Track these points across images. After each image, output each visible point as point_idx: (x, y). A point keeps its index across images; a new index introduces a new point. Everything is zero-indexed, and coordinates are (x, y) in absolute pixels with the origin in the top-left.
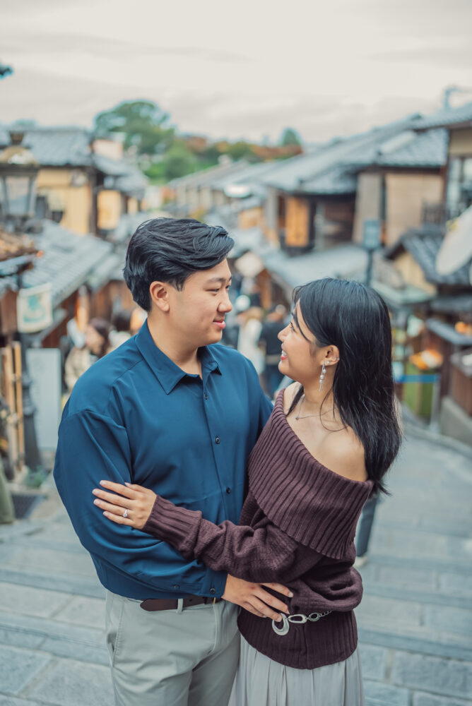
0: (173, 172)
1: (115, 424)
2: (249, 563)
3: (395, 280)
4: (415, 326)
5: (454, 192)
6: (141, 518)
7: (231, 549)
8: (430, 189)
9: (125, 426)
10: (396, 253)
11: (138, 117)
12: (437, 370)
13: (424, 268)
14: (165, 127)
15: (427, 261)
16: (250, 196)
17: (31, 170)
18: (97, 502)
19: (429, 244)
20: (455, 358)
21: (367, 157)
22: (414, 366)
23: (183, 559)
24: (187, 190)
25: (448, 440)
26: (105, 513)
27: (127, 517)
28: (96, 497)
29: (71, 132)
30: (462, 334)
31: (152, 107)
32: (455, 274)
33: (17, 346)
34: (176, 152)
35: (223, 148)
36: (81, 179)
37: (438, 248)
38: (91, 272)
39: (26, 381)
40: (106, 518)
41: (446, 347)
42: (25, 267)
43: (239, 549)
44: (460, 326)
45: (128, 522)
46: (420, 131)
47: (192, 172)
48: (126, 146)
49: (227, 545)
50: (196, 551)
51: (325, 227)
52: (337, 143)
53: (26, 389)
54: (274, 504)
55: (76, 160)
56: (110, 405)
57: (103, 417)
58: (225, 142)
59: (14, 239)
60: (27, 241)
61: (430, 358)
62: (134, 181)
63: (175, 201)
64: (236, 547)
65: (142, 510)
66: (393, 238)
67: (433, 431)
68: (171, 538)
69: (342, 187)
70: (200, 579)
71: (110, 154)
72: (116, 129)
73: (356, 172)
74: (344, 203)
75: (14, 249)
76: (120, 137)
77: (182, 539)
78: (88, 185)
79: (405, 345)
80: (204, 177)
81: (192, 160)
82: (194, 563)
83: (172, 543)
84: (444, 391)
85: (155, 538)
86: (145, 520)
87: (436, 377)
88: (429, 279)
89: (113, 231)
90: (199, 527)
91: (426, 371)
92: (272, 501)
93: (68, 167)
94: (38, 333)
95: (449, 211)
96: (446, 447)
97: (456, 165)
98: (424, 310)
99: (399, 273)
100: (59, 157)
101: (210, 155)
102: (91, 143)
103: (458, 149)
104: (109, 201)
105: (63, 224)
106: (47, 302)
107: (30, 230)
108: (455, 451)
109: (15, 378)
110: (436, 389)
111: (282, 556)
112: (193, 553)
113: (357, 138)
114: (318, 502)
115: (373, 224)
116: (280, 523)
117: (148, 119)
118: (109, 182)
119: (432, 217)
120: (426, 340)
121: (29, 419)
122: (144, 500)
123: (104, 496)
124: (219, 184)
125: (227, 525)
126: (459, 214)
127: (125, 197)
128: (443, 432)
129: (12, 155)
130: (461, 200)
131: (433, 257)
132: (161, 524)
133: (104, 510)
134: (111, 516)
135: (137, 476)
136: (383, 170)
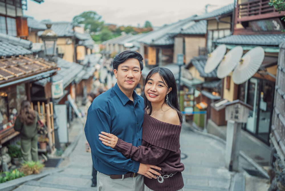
0: (103, 39)
1: (107, 114)
2: (148, 157)
3: (189, 76)
4: (197, 93)
5: (210, 44)
6: (114, 144)
7: (142, 153)
8: (201, 43)
9: (110, 115)
10: (189, 66)
11: (89, 18)
12: (206, 109)
13: (200, 72)
14: (100, 21)
15: (201, 69)
16: (133, 47)
17: (55, 38)
18: (100, 138)
19: (201, 62)
20: (212, 105)
21: (177, 31)
22: (197, 108)
23: (126, 158)
24: (109, 45)
25: (211, 135)
26: (103, 142)
27: (110, 144)
28: (99, 137)
29: (66, 24)
30: (215, 96)
31: (95, 14)
32: (211, 73)
33: (51, 103)
34: (105, 31)
35: (123, 29)
36: (70, 42)
37: (205, 64)
38: (76, 76)
39: (55, 117)
40: (103, 143)
41: (209, 101)
42: (54, 74)
43: (145, 152)
44: (214, 93)
45: (110, 145)
46: (197, 21)
47: (111, 38)
48: (85, 29)
49: (141, 152)
50: (131, 155)
51: (162, 58)
52: (166, 26)
53: (55, 119)
54: (152, 140)
55: (68, 34)
56: (106, 108)
57: (104, 111)
58: (123, 26)
59: (49, 64)
60: (53, 64)
61: (203, 105)
62: (89, 42)
63: (105, 49)
64: (144, 152)
65: (114, 141)
66: (188, 61)
67: (205, 132)
68: (122, 151)
69: (168, 42)
70: (131, 166)
71: (80, 32)
72: (81, 23)
73: (173, 37)
74: (169, 48)
75: (49, 67)
76: (83, 25)
77: (126, 151)
78: (73, 44)
79: (194, 101)
80: (116, 40)
81: (111, 34)
82: (130, 159)
83: (123, 153)
84: (208, 117)
85: (118, 151)
86: (115, 145)
87: (206, 112)
88: (202, 76)
89: (83, 61)
90: (132, 147)
91: (201, 110)
92: (152, 139)
93: (65, 37)
94: (58, 98)
95: (208, 50)
96: (210, 137)
97: (210, 33)
98: (200, 87)
99: (191, 74)
100: (61, 34)
101: (118, 32)
102: (73, 28)
103: (211, 27)
104: (81, 50)
105: (64, 59)
106: (62, 87)
107: (53, 61)
108: (213, 138)
109: (51, 115)
110: (205, 116)
111: (158, 154)
112: (130, 156)
113: (173, 24)
114: (167, 134)
115: (181, 56)
116: (156, 145)
117: (93, 18)
118: (80, 43)
119: (202, 53)
120: (201, 98)
121: (56, 131)
122: (115, 138)
123: (102, 136)
124: (122, 43)
125: (140, 147)
126: (212, 51)
127: (86, 48)
128: (208, 132)
129: (48, 33)
130: (212, 46)
131: (203, 68)
132: (120, 146)
133: (102, 141)
134: (105, 143)
135: (112, 131)
136: (184, 35)
